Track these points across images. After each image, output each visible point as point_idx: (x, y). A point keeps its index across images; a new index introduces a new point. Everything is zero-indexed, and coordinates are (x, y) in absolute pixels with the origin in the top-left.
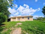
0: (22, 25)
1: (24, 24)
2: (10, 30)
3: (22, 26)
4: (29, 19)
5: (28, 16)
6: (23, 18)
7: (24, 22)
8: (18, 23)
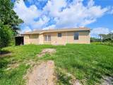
0: (56, 54)
1: (63, 52)
2: (27, 65)
3: (57, 56)
4: (76, 38)
5: (75, 28)
6: (60, 34)
7: (63, 47)
8: (47, 50)
